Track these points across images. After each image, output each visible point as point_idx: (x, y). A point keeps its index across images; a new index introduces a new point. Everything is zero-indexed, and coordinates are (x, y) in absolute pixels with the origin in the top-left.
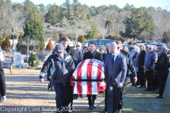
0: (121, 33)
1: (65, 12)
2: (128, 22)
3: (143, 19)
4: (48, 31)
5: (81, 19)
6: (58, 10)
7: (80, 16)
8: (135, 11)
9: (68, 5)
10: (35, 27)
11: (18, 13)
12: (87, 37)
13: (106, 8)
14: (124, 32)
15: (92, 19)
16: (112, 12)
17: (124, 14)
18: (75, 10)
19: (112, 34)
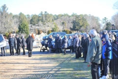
0: (71, 29)
1: (40, 18)
2: (74, 22)
3: (82, 20)
5: (49, 21)
6: (37, 17)
7: (48, 20)
8: (77, 17)
9: (42, 14)
10: (24, 27)
11: (15, 19)
12: (52, 31)
13: (62, 16)
14: (72, 28)
15: (55, 22)
16: (65, 17)
18: (46, 17)
19: (66, 29)
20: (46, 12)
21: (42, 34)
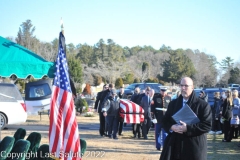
1: (98, 52)
3: (182, 61)
5: (115, 60)
9: (102, 45)
13: (141, 49)
16: (147, 53)
19: (151, 78)
21: (102, 84)
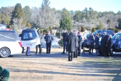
0: (116, 27)
1: (85, 15)
4: (74, 25)
5: (93, 18)
6: (81, 14)
7: (93, 17)
9: (86, 11)
10: (66, 22)
12: (97, 29)
13: (108, 13)
14: (118, 26)
15: (100, 19)
16: (111, 15)
17: (117, 16)
18: (90, 13)
19: (111, 27)
20: (90, 8)
21: (86, 31)
